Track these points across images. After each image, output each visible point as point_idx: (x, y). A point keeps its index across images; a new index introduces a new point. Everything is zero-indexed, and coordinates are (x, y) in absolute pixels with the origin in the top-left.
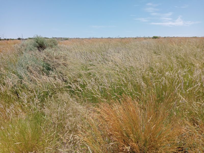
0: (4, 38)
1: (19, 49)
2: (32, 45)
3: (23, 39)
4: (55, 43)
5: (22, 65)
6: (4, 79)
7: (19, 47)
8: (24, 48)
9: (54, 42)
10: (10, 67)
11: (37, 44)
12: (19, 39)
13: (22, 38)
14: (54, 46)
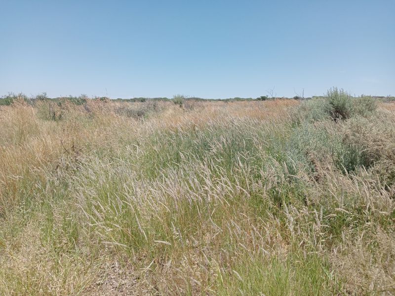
0: (273, 96)
1: (295, 115)
2: (320, 109)
3: (303, 99)
4: (370, 106)
5: (298, 145)
6: (261, 167)
7: (296, 111)
8: (305, 114)
9: (368, 105)
10: (275, 147)
11: (331, 106)
12: (296, 98)
13: (302, 96)
14: (367, 112)
